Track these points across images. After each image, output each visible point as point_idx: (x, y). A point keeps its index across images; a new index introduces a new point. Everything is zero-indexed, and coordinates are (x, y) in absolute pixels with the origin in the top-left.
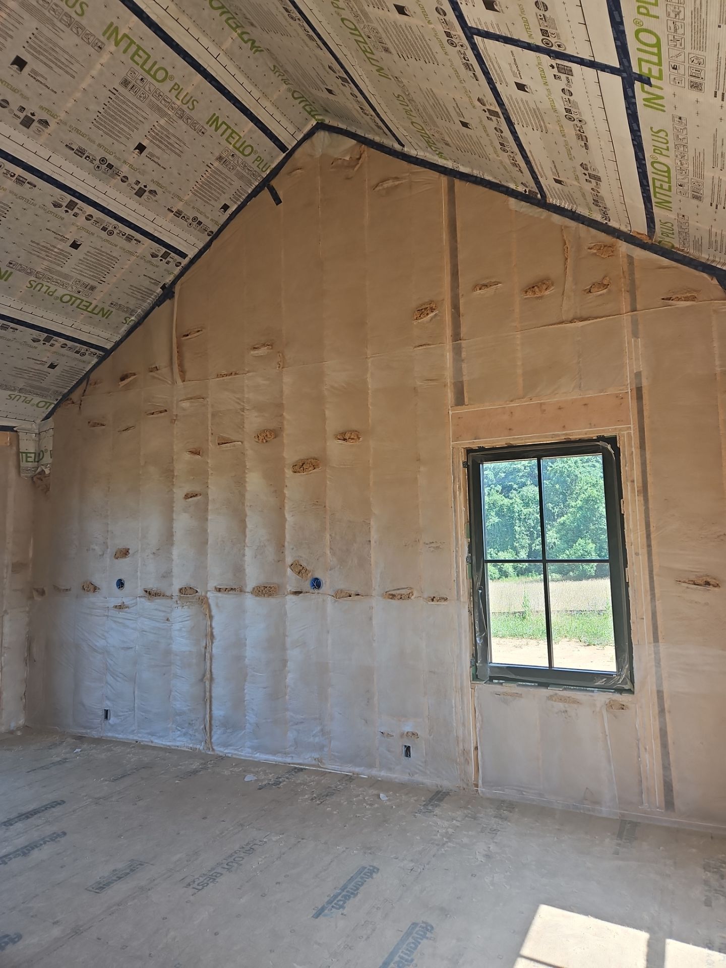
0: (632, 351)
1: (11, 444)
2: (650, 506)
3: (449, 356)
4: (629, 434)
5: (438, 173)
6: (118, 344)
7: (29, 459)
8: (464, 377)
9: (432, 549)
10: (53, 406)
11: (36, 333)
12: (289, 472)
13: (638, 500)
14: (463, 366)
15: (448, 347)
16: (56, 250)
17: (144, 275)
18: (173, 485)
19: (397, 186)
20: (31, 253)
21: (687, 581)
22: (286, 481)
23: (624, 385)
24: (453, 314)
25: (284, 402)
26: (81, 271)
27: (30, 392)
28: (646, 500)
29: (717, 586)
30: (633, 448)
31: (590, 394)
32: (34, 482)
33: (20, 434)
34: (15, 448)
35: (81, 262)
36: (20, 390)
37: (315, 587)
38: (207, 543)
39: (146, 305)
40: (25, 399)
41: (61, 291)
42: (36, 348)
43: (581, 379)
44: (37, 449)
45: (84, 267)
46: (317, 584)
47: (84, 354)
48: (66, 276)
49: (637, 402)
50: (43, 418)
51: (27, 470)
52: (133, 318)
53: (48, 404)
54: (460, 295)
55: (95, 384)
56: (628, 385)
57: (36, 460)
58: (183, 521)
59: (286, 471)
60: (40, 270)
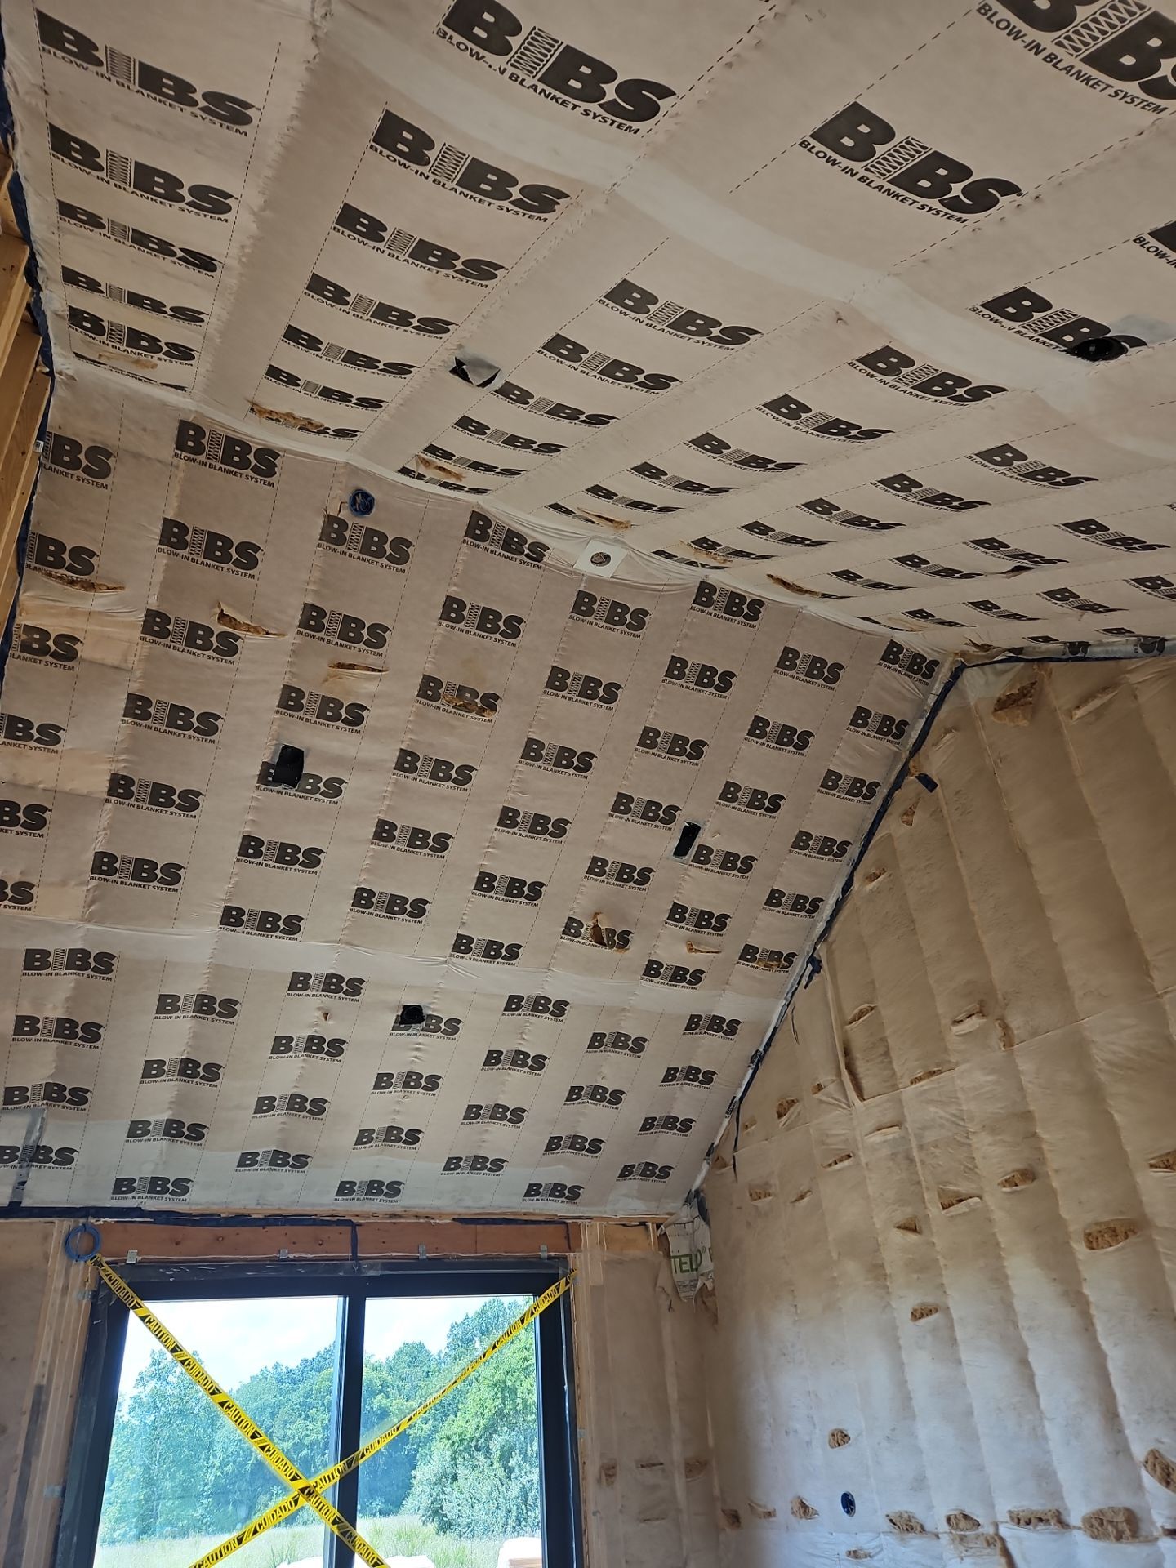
1: (656, 1246)
7: (685, 1267)
12: (1080, 1248)
18: (888, 1293)
19: (1110, 702)
22: (1081, 1268)
25: (1032, 1108)
32: (697, 1309)
34: (662, 1253)
38: (972, 1413)
44: (693, 1248)
51: (684, 1286)
55: (747, 1128)
57: (694, 1267)
58: (922, 1369)
59: (1075, 1246)
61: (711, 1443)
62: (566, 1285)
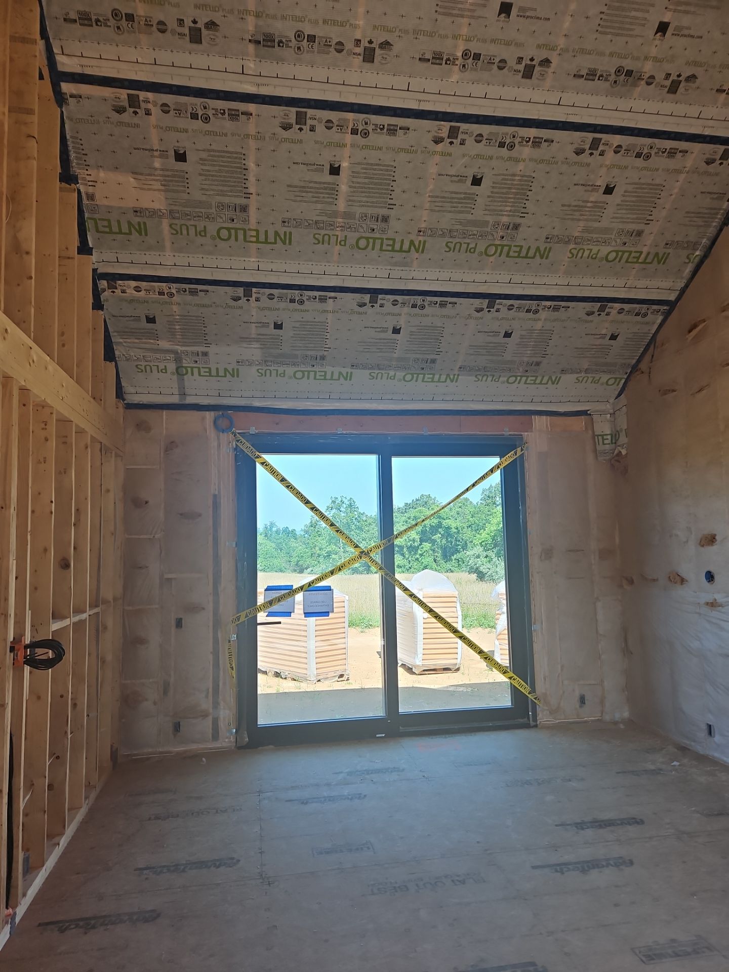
1: (586, 428)
6: (683, 291)
7: (606, 442)
10: (623, 381)
11: (588, 306)
16: (589, 205)
17: (701, 193)
20: (565, 219)
26: (622, 218)
27: (597, 371)
32: (612, 466)
33: (595, 417)
34: (590, 432)
35: (619, 207)
36: (586, 371)
39: (711, 231)
40: (593, 379)
41: (605, 250)
42: (591, 321)
44: (613, 430)
45: (624, 211)
47: (645, 315)
48: (606, 230)
50: (616, 396)
51: (605, 453)
52: (698, 253)
53: (618, 380)
55: (662, 345)
57: (614, 441)
60: (577, 234)
61: (617, 540)
62: (521, 451)
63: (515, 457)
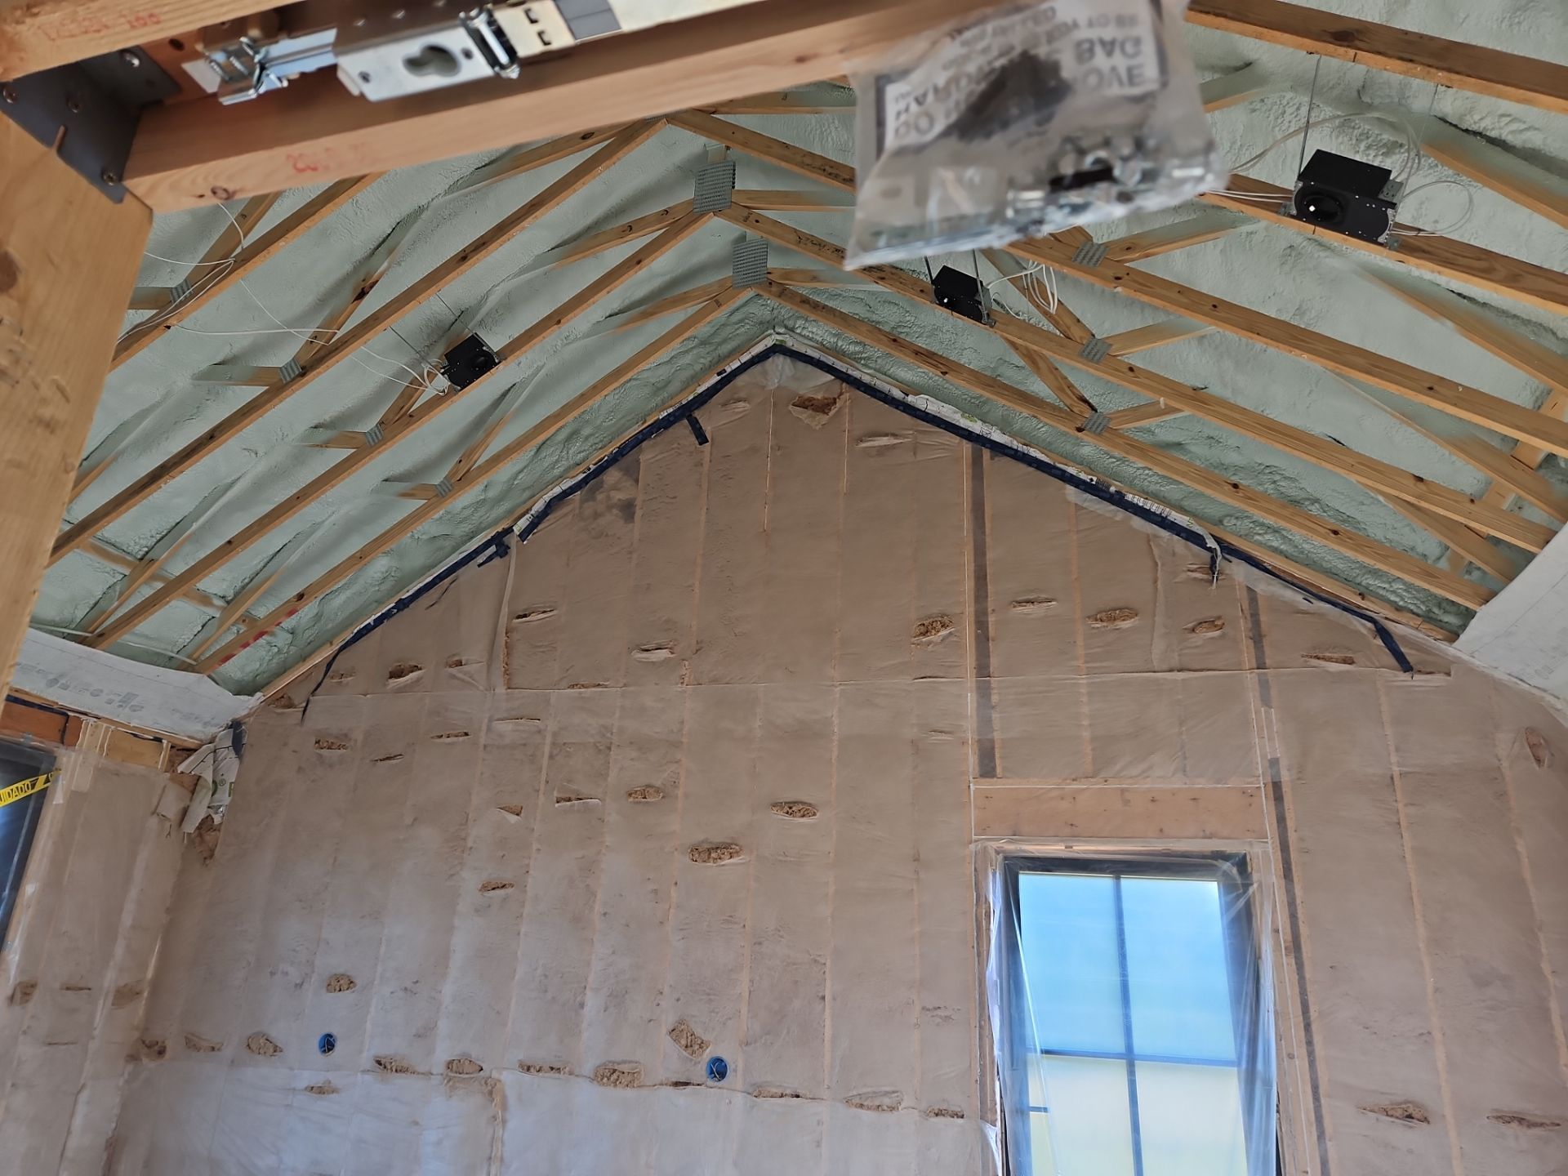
0: (1263, 727)
2: (1308, 976)
3: (971, 699)
4: (1265, 853)
5: (958, 438)
8: (995, 734)
9: (938, 1020)
13: (1288, 964)
14: (993, 716)
15: (969, 684)
18: (461, 863)
19: (894, 446)
21: (1376, 1109)
23: (1254, 776)
24: (977, 637)
25: (683, 740)
28: (1300, 966)
29: (1425, 1120)
30: (1274, 877)
31: (1201, 784)
37: (715, 1076)
43: (1185, 758)
46: (718, 1070)
49: (1276, 805)
54: (990, 610)
55: (341, 677)
56: (1259, 776)
61: (150, 974)
62: (45, 783)
63: (30, 792)
